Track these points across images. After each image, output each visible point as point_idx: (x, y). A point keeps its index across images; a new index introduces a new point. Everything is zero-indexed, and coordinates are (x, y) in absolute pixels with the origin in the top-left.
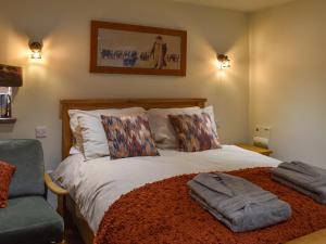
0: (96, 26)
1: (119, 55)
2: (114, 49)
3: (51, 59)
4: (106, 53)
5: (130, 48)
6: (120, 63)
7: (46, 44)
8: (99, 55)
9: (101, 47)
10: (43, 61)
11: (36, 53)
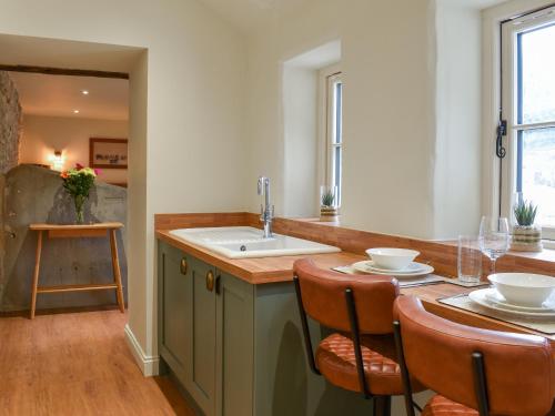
0: (93, 141)
1: (106, 157)
2: (104, 154)
3: (66, 160)
4: (99, 157)
5: (114, 153)
6: (107, 162)
7: (64, 152)
8: (95, 158)
9: (95, 153)
10: (63, 162)
11: (58, 158)
